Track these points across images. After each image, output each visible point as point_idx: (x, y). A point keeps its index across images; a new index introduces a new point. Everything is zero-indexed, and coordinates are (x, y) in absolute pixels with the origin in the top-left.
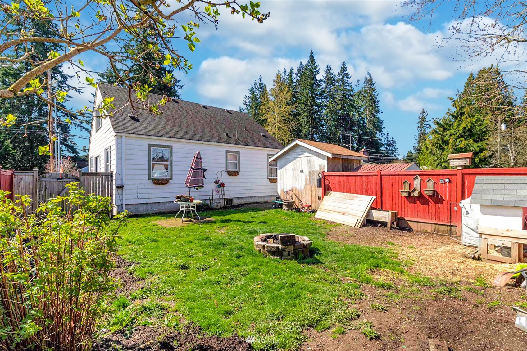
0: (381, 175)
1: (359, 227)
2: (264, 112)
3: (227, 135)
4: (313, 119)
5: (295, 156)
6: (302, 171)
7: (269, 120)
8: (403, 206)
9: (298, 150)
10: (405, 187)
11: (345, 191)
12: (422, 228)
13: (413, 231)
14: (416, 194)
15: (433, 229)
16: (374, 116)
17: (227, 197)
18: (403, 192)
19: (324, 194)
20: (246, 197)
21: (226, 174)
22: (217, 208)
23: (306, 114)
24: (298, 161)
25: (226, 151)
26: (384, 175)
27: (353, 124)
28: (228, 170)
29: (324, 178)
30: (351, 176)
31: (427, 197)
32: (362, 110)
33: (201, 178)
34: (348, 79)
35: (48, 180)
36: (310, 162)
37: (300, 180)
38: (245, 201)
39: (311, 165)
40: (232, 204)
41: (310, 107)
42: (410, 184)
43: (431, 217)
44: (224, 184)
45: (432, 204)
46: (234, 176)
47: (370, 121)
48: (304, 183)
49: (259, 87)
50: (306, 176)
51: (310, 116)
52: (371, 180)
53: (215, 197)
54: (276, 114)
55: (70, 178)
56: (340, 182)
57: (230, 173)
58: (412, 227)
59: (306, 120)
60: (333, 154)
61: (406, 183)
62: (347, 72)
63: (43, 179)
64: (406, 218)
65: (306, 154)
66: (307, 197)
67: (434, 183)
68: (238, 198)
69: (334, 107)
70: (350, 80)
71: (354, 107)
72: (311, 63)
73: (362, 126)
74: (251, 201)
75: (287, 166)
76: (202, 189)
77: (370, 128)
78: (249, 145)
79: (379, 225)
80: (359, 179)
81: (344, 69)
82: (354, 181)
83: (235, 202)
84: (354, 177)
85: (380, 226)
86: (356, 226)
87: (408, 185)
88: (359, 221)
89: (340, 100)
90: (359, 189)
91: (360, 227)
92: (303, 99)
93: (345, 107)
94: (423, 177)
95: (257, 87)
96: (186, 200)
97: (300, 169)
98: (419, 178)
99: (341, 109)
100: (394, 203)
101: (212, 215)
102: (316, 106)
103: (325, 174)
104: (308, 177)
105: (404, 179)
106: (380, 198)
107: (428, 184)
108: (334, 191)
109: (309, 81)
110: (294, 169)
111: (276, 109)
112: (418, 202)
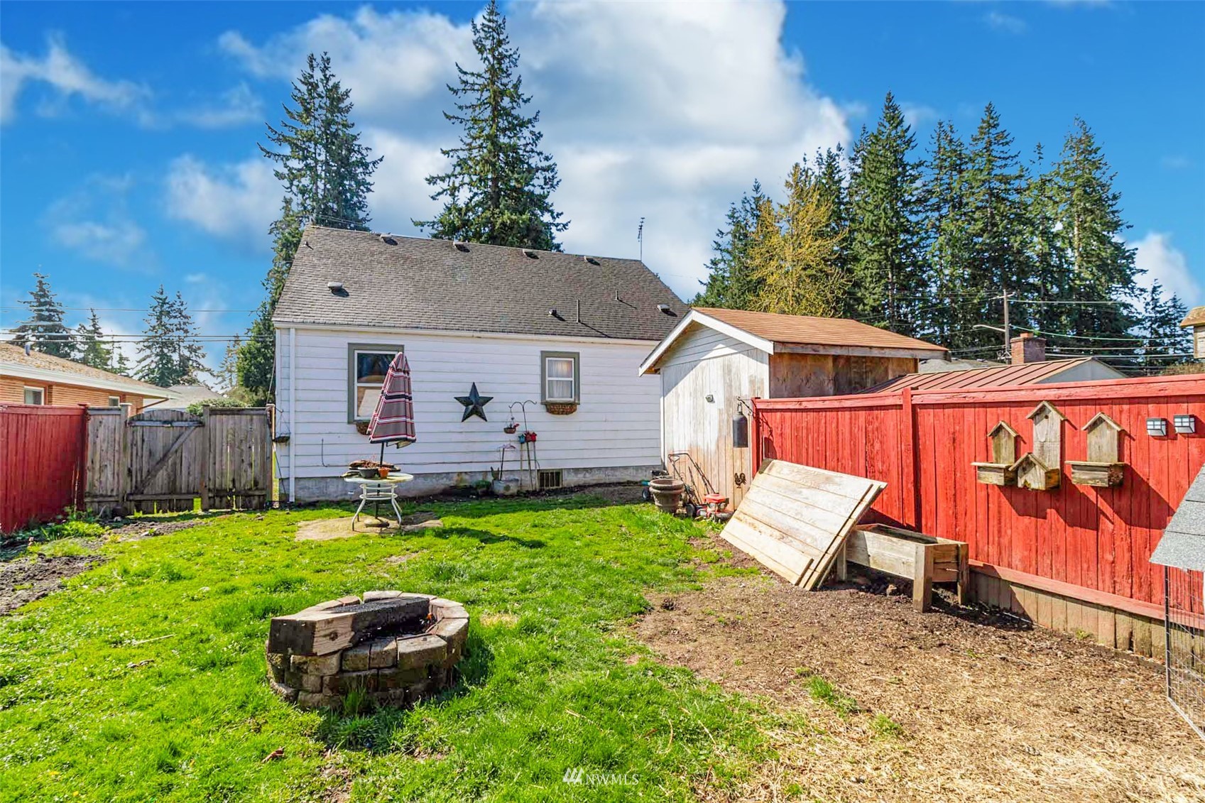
0: (914, 406)
1: (808, 588)
2: (757, 262)
3: (554, 314)
4: (899, 268)
5: (697, 357)
6: (710, 400)
7: (770, 281)
8: (994, 522)
9: (700, 340)
10: (998, 451)
11: (811, 462)
12: (1071, 625)
13: (1030, 628)
14: (1035, 480)
15: (1123, 634)
16: (1103, 240)
17: (544, 466)
18: (985, 469)
19: (758, 467)
20: (599, 469)
21: (543, 409)
22: (508, 493)
23: (876, 256)
24: (703, 369)
25: (542, 352)
26: (924, 406)
27: (1025, 268)
28: (548, 399)
29: (757, 419)
30: (825, 410)
31: (1092, 496)
32: (1058, 227)
33: (404, 419)
34: (1006, 148)
35: (146, 423)
36: (728, 370)
37: (707, 423)
38: (596, 477)
39: (731, 381)
40: (558, 485)
41: (886, 235)
42: (1018, 440)
43: (1108, 582)
44: (534, 435)
45: (1112, 525)
46: (563, 413)
47: (1086, 256)
48: (715, 435)
49: (754, 206)
50: (720, 412)
51: (887, 259)
52: (882, 421)
53: (506, 467)
54: (787, 265)
55: (186, 421)
56: (797, 429)
57: (555, 409)
58: (1032, 614)
59: (874, 271)
60: (776, 343)
61: (1002, 434)
62: (999, 129)
63: (137, 423)
64: (1005, 573)
65: (721, 350)
66: (722, 474)
67: (1121, 434)
68: (577, 470)
69: (961, 230)
70: (1011, 150)
71: (1030, 222)
72: (887, 124)
73: (1054, 272)
74: (614, 479)
75: (680, 385)
76: (412, 447)
77: (1086, 275)
78: (607, 336)
79: (891, 588)
80: (847, 420)
81: (991, 123)
82: (834, 425)
83: (569, 480)
84: (834, 413)
85: (893, 593)
86: (802, 585)
87: (1011, 444)
88: (813, 566)
89: (978, 208)
90: (847, 452)
91: (814, 589)
92: (869, 218)
93: (994, 225)
94: (1068, 409)
95: (748, 208)
96: (371, 474)
97: (707, 394)
98: (1055, 417)
99: (983, 231)
100: (960, 509)
101: (447, 513)
102: (907, 231)
103: (760, 406)
104: (725, 417)
105: (993, 418)
106: (911, 486)
107: (1093, 438)
108: (782, 459)
109: (882, 171)
110: (695, 394)
111: (789, 252)
112: (1051, 513)
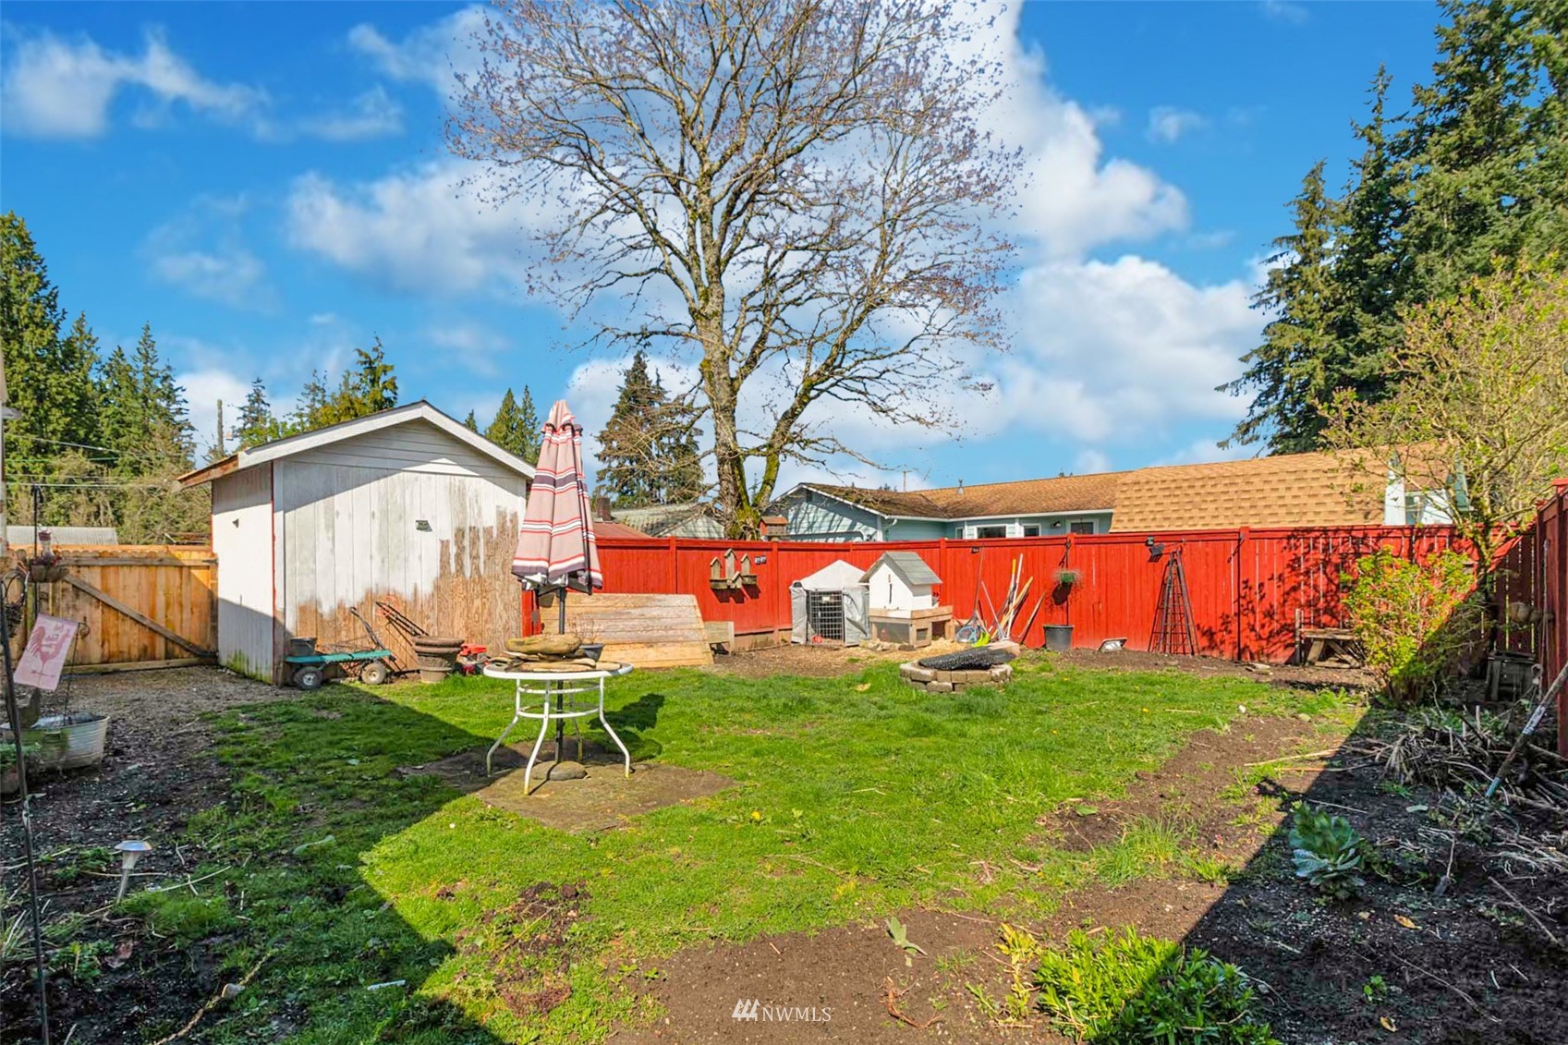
5: (389, 464)
6: (423, 526)
10: (713, 572)
24: (404, 483)
36: (461, 497)
37: (411, 558)
39: (463, 506)
48: (435, 571)
50: (444, 544)
61: (716, 564)
65: (443, 465)
75: (341, 500)
87: (719, 569)
97: (414, 517)
104: (453, 550)
107: (743, 565)
110: (384, 516)
